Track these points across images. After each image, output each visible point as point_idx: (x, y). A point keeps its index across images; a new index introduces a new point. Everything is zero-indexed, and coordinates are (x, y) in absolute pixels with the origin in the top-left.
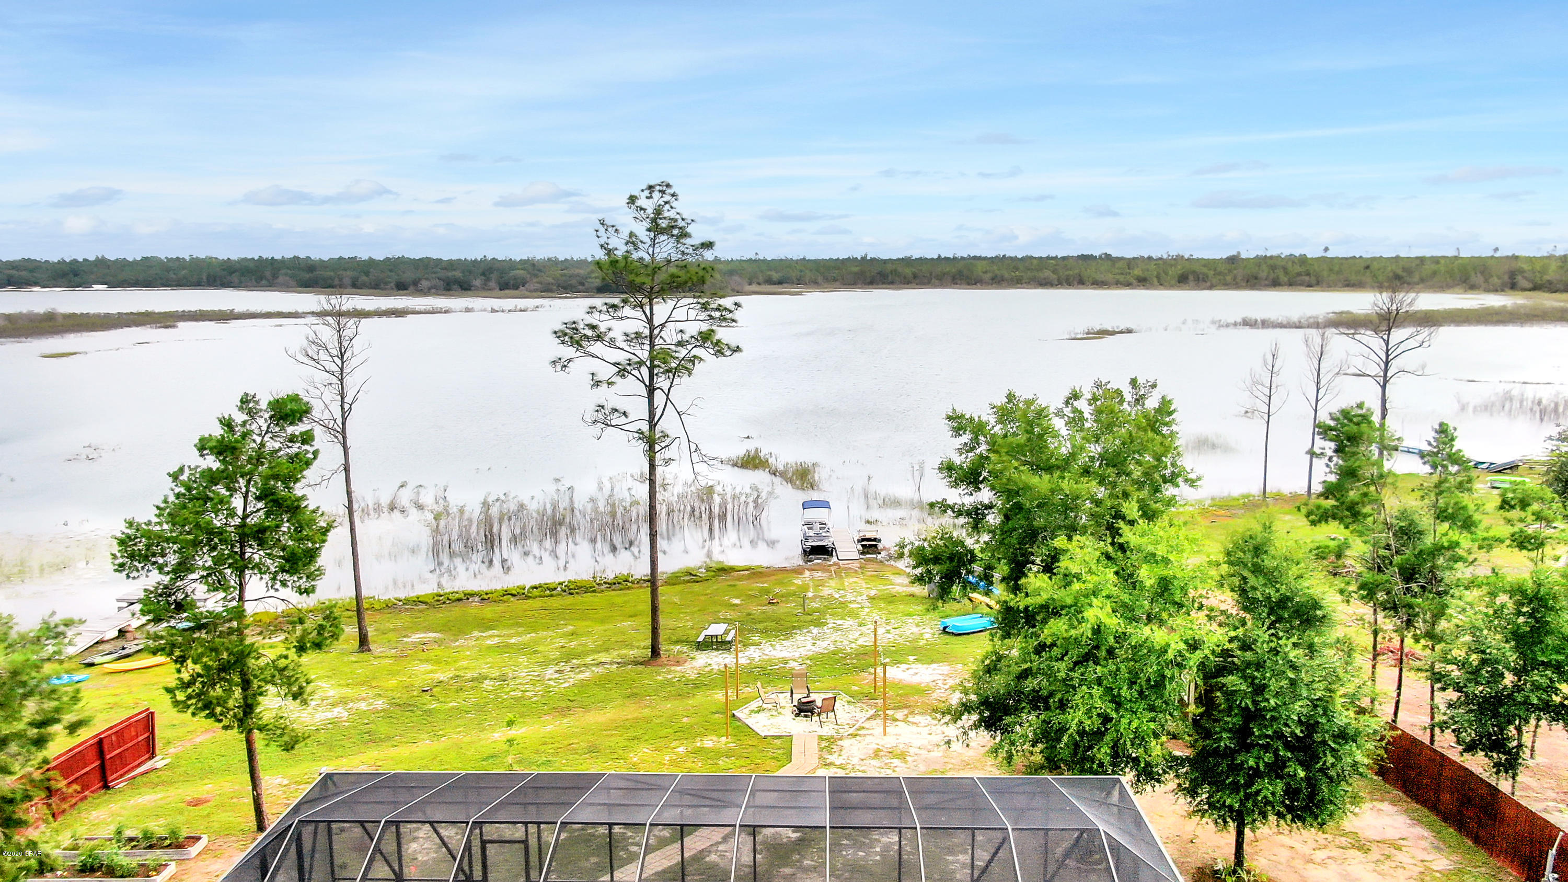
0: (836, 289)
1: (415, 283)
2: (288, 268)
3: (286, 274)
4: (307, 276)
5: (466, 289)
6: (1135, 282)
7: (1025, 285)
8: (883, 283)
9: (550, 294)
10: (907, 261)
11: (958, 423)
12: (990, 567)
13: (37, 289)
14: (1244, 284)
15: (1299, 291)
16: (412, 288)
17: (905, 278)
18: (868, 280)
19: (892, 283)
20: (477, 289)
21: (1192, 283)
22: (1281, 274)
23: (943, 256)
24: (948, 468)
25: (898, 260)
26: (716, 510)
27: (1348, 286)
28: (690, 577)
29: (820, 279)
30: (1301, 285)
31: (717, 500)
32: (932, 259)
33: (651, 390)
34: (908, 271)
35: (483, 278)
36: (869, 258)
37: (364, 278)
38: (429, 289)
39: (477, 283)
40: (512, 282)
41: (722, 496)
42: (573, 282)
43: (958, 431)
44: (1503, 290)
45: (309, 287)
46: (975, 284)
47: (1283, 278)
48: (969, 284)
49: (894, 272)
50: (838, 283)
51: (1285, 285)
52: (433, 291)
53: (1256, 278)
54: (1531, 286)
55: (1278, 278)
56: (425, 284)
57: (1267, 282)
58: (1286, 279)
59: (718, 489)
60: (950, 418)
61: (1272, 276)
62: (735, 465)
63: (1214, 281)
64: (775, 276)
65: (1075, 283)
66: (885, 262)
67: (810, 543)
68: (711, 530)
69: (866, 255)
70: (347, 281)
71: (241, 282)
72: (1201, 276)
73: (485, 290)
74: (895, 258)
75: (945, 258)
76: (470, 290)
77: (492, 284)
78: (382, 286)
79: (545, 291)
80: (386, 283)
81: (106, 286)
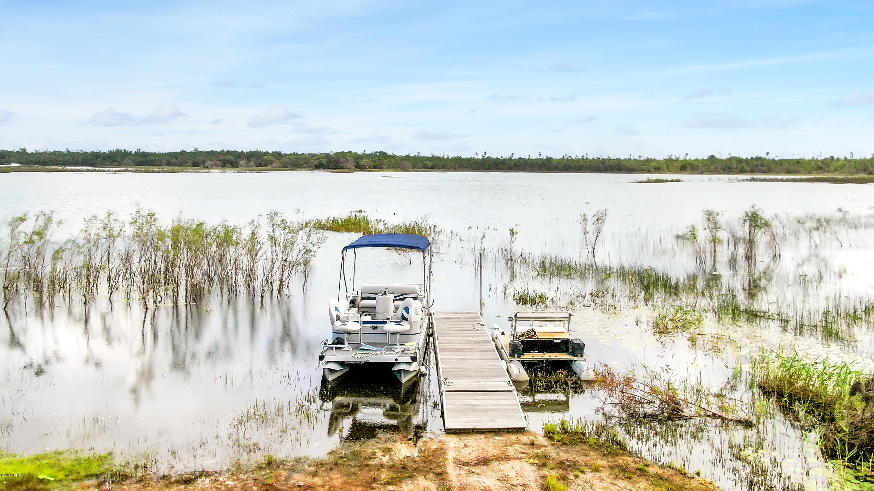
1: (204, 163)
5: (235, 166)
7: (584, 171)
14: (722, 172)
16: (201, 166)
17: (509, 166)
18: (487, 167)
20: (242, 166)
21: (689, 170)
22: (745, 165)
30: (759, 172)
35: (246, 160)
37: (174, 160)
38: (212, 166)
40: (264, 163)
42: (301, 162)
47: (747, 168)
50: (468, 169)
51: (749, 172)
52: (214, 167)
56: (209, 163)
58: (749, 169)
61: (739, 167)
63: (704, 169)
64: (429, 164)
70: (164, 161)
72: (695, 166)
73: (247, 167)
76: (237, 167)
77: (252, 164)
78: (184, 164)
79: (284, 167)
80: (187, 163)
81: (19, 164)
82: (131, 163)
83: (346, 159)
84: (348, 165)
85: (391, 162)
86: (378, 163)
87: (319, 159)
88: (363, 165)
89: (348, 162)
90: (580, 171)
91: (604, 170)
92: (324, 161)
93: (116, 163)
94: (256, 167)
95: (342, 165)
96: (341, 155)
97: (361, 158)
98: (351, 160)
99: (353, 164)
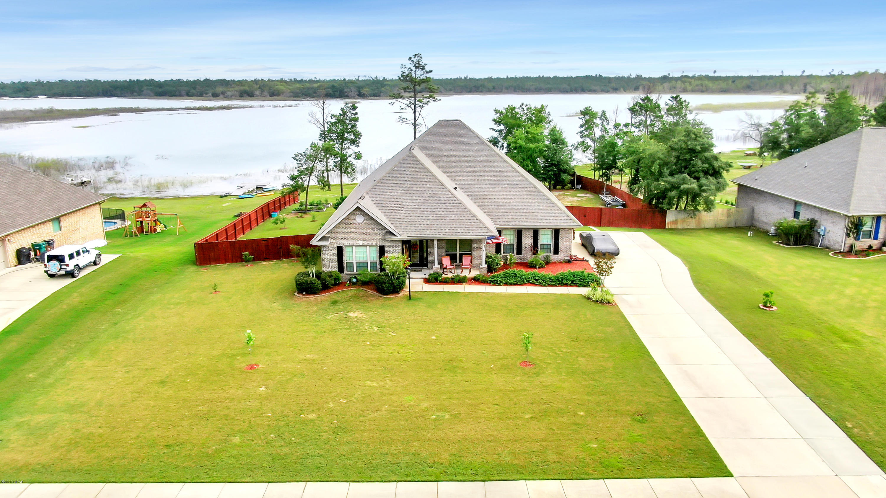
0: (451, 95)
1: (223, 93)
2: (147, 86)
3: (148, 89)
4: (160, 90)
5: (251, 96)
7: (553, 92)
8: (477, 92)
9: (298, 98)
10: (490, 79)
11: (497, 111)
12: (503, 144)
13: (7, 98)
14: (668, 91)
15: (696, 94)
16: (221, 96)
17: (488, 89)
18: (469, 90)
19: (481, 92)
20: (257, 96)
23: (509, 77)
24: (494, 120)
25: (485, 79)
29: (442, 90)
32: (504, 78)
33: (415, 111)
34: (490, 85)
35: (259, 89)
36: (468, 78)
37: (193, 91)
38: (231, 96)
39: (257, 93)
40: (276, 92)
42: (311, 92)
43: (496, 113)
44: (800, 94)
45: (162, 96)
47: (689, 88)
48: (522, 92)
49: (483, 86)
50: (452, 92)
51: (690, 91)
52: (233, 97)
53: (675, 88)
55: (686, 87)
56: (228, 93)
57: (680, 90)
60: (494, 110)
65: (580, 91)
66: (478, 80)
69: (467, 76)
70: (184, 93)
71: (122, 94)
73: (262, 97)
74: (483, 78)
75: (511, 78)
76: (253, 97)
78: (204, 95)
79: (295, 97)
80: (206, 94)
81: (46, 97)
82: (152, 94)
83: (350, 88)
84: (352, 94)
85: (387, 90)
86: (376, 91)
87: (326, 88)
88: (364, 94)
89: (352, 92)
90: (550, 92)
91: (569, 91)
92: (330, 91)
93: (135, 94)
94: (270, 96)
95: (346, 94)
96: (344, 85)
97: (362, 87)
98: (354, 89)
99: (356, 93)
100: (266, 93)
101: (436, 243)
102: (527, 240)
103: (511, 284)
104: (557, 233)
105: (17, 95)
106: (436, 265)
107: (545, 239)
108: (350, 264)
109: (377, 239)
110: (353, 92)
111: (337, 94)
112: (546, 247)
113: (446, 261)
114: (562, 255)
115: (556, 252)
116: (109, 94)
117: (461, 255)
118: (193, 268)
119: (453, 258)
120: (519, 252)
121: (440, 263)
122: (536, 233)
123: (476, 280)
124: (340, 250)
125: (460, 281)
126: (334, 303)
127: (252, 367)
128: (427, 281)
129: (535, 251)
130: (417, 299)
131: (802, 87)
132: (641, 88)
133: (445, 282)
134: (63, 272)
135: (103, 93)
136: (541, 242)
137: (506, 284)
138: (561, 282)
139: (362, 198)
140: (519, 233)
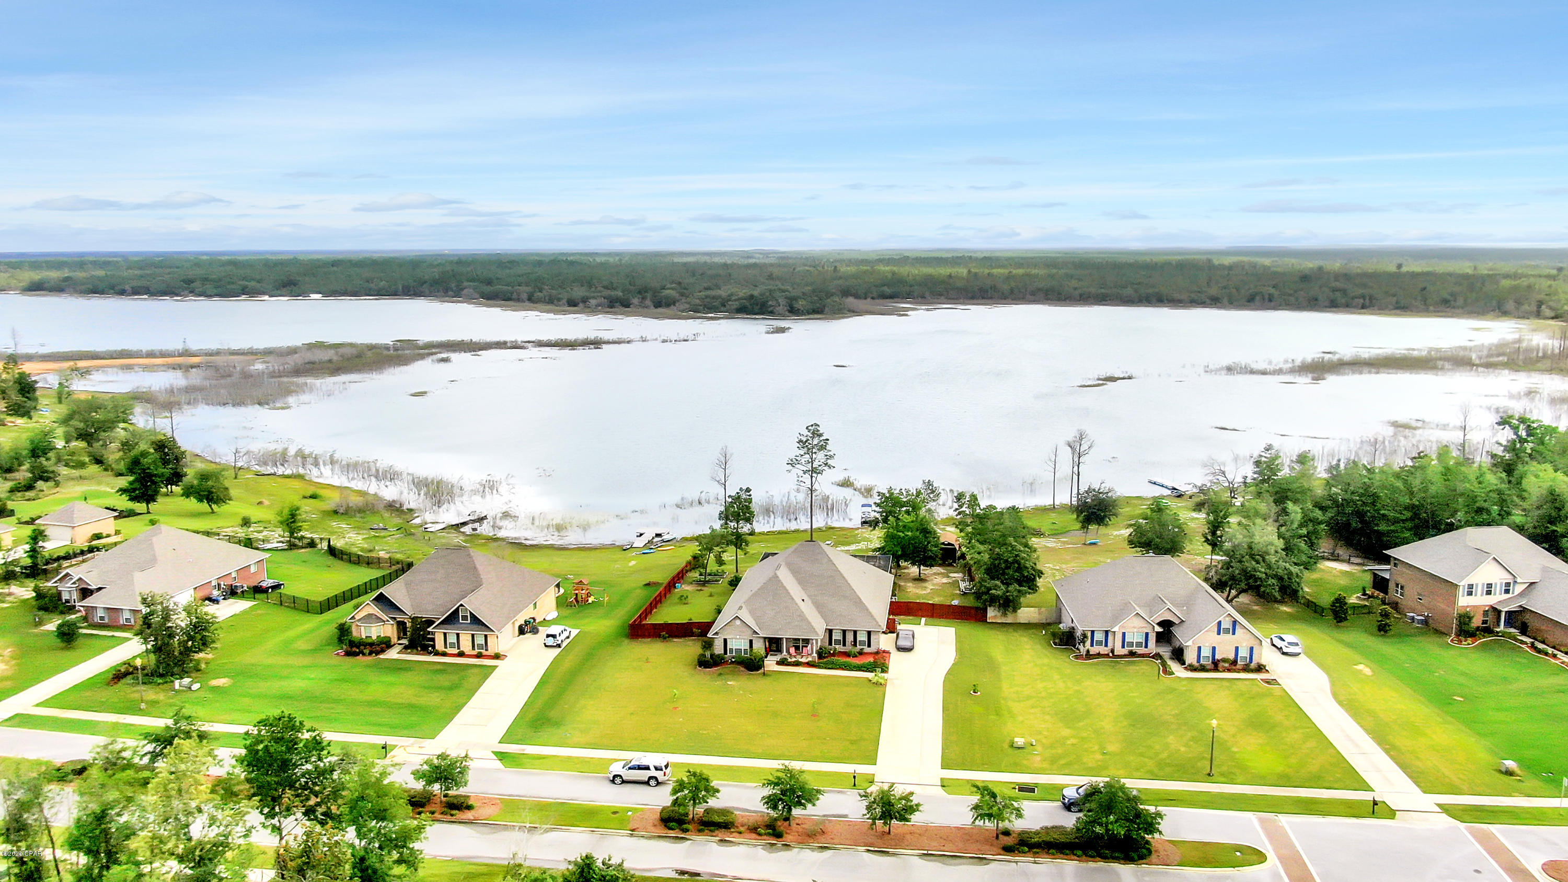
1: (585, 300)
2: (470, 280)
3: (470, 287)
4: (489, 289)
5: (626, 307)
6: (1208, 301)
9: (698, 314)
16: (581, 305)
20: (635, 306)
22: (1339, 295)
26: (829, 507)
27: (1397, 308)
28: (820, 529)
29: (927, 294)
30: (1355, 307)
31: (830, 501)
33: (812, 477)
34: (1005, 288)
35: (640, 296)
37: (538, 294)
38: (596, 306)
39: (635, 301)
40: (663, 300)
41: (832, 500)
44: (1530, 317)
45: (490, 299)
46: (1065, 300)
49: (994, 288)
51: (1342, 306)
52: (599, 308)
53: (1316, 300)
54: (1553, 314)
55: (1337, 300)
56: (593, 302)
57: (1325, 304)
59: (831, 497)
62: (838, 485)
63: (1279, 301)
64: (888, 291)
67: (863, 520)
68: (827, 514)
70: (525, 296)
71: (433, 295)
72: (1268, 298)
73: (643, 308)
76: (631, 305)
78: (555, 302)
79: (693, 311)
80: (559, 300)
81: (321, 295)
82: (477, 296)
83: (777, 300)
84: (780, 309)
86: (818, 305)
87: (740, 299)
88: (799, 309)
89: (779, 305)
92: (746, 304)
93: (450, 293)
94: (656, 307)
95: (770, 309)
96: (768, 294)
97: (795, 299)
98: (782, 301)
99: (785, 308)
100: (648, 302)
101: (784, 640)
102: (850, 637)
103: (829, 668)
104: (869, 633)
105: (279, 292)
106: (785, 653)
107: (862, 637)
108: (731, 650)
109: (748, 636)
110: (781, 306)
111: (757, 308)
112: (862, 643)
113: (792, 650)
114: (873, 649)
115: (869, 646)
116: (412, 293)
117: (803, 646)
118: (626, 641)
119: (797, 648)
120: (844, 645)
121: (788, 651)
122: (855, 632)
123: (809, 664)
124: (725, 640)
125: (797, 664)
126: (720, 674)
127: (675, 708)
128: (778, 663)
129: (855, 645)
130: (768, 675)
131: (1534, 308)
132: (1258, 298)
133: (789, 664)
134: (555, 644)
135: (403, 291)
136: (858, 639)
137: (826, 668)
138: (859, 668)
139: (740, 608)
140: (844, 632)
